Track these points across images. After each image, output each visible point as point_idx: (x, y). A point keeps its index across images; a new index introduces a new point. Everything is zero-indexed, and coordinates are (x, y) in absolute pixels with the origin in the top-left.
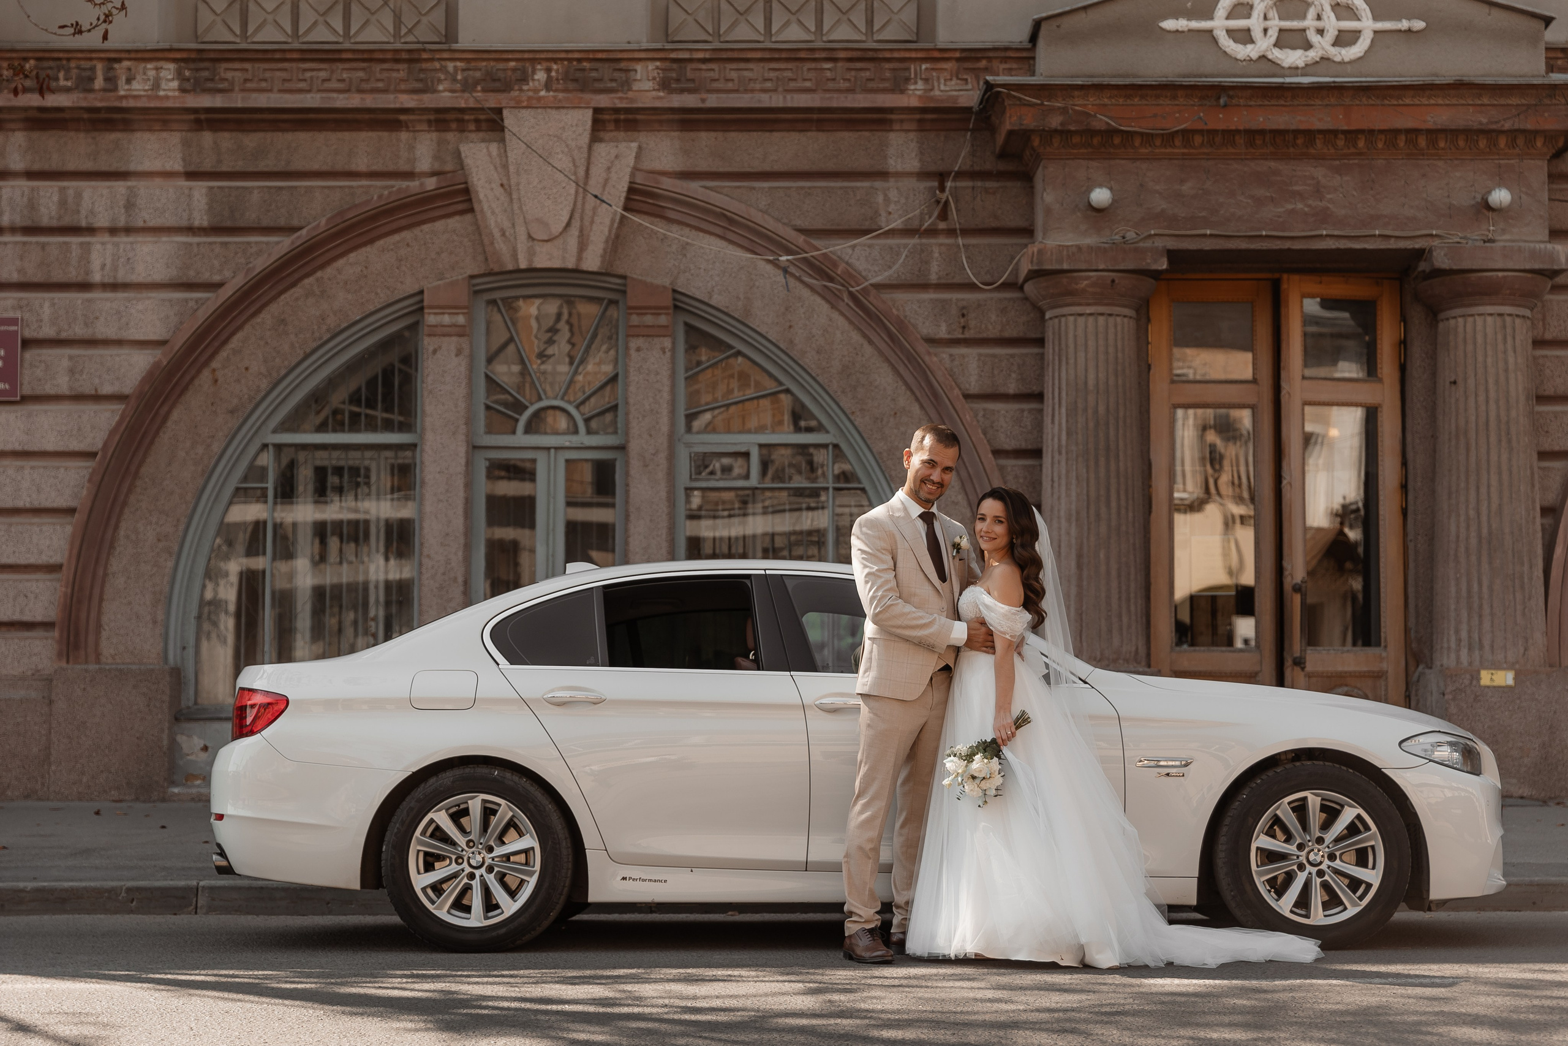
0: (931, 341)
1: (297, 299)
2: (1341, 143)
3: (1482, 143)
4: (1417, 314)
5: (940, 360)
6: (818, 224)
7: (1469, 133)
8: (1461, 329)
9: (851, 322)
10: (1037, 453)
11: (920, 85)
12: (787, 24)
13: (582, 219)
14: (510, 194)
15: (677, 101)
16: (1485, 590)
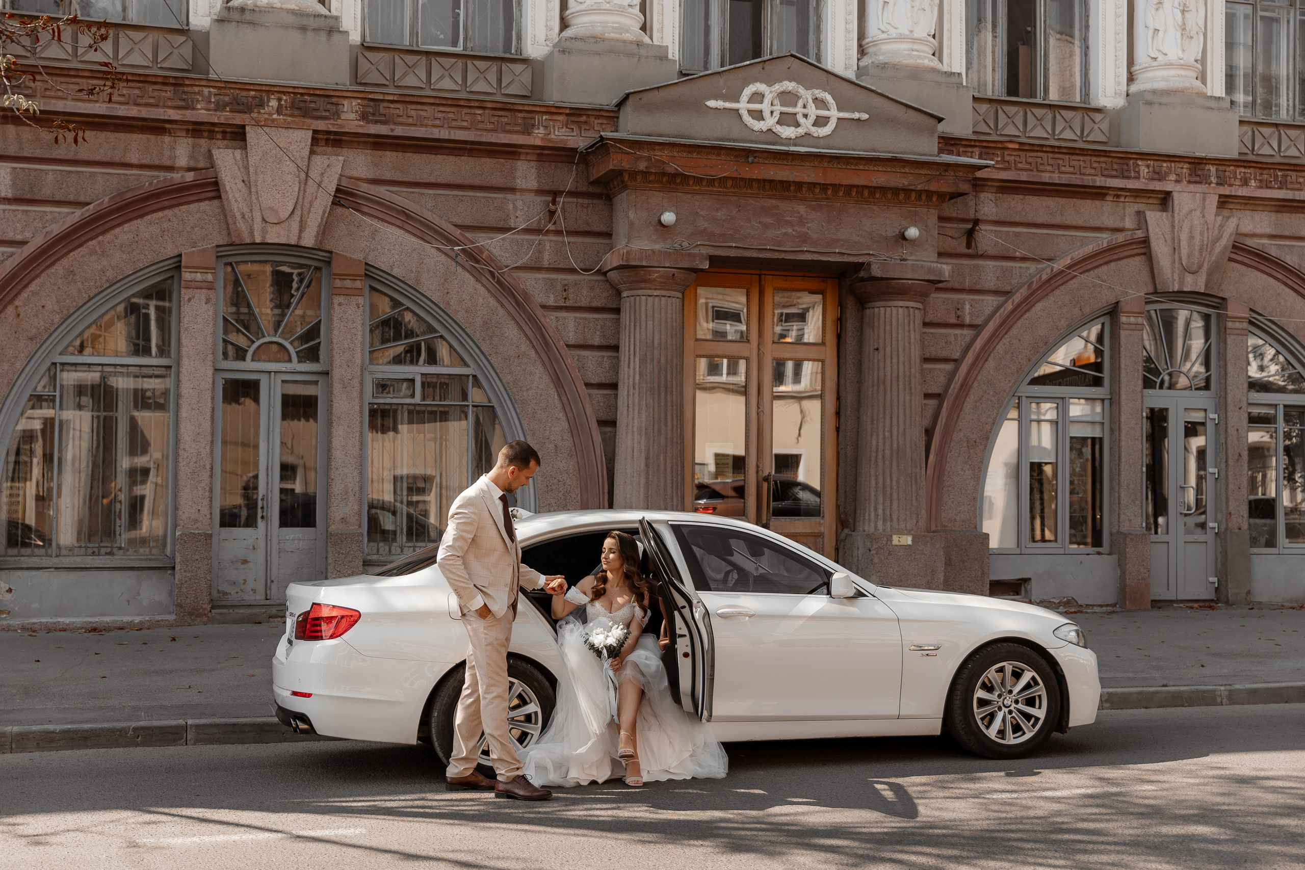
0: (544, 307)
1: (83, 256)
2: (817, 191)
3: (902, 196)
4: (850, 303)
5: (550, 320)
6: (468, 222)
7: (896, 191)
8: (882, 315)
9: (489, 291)
10: (614, 386)
11: (542, 130)
12: (442, 78)
13: (302, 209)
14: (250, 188)
15: (374, 129)
16: (894, 483)
